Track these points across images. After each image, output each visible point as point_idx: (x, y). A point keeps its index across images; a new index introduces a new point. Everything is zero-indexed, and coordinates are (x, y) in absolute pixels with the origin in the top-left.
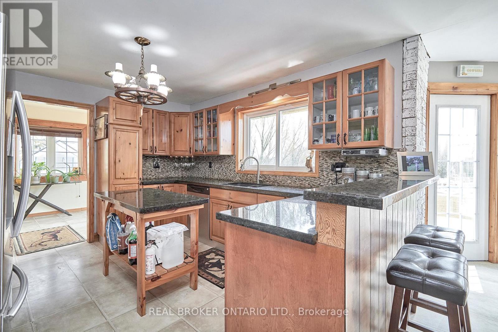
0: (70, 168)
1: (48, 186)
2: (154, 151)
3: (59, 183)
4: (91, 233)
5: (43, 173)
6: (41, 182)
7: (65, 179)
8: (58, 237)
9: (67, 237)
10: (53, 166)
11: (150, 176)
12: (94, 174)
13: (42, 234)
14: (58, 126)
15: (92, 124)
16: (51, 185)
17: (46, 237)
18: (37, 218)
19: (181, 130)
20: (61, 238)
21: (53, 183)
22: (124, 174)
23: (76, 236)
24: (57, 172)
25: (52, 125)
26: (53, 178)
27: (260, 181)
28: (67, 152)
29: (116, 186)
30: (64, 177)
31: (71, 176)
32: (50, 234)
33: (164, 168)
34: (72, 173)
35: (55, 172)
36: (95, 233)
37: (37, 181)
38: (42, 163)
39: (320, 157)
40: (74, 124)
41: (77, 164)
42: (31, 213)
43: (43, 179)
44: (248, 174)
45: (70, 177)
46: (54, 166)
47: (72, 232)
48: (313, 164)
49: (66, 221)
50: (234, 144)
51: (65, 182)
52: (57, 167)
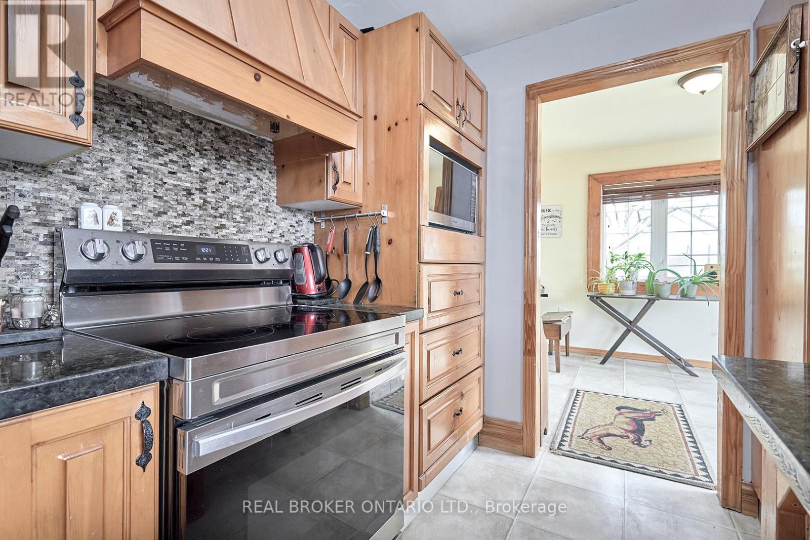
0: (697, 267)
1: (651, 302)
3: (670, 297)
4: (731, 477)
5: (643, 275)
6: (637, 293)
7: (683, 289)
8: (646, 433)
9: (665, 444)
10: (663, 262)
13: (618, 409)
14: (673, 174)
16: (654, 300)
17: (623, 423)
18: (631, 365)
20: (650, 441)
21: (659, 297)
23: (689, 452)
24: (669, 274)
25: (661, 175)
26: (659, 286)
28: (691, 231)
30: (681, 285)
31: (697, 284)
32: (633, 415)
34: (704, 276)
35: (665, 274)
36: (745, 485)
37: (630, 290)
38: (640, 255)
40: (708, 162)
41: (717, 256)
43: (641, 287)
45: (696, 286)
46: (664, 261)
47: (681, 431)
49: (680, 391)
51: (684, 296)
52: (668, 264)
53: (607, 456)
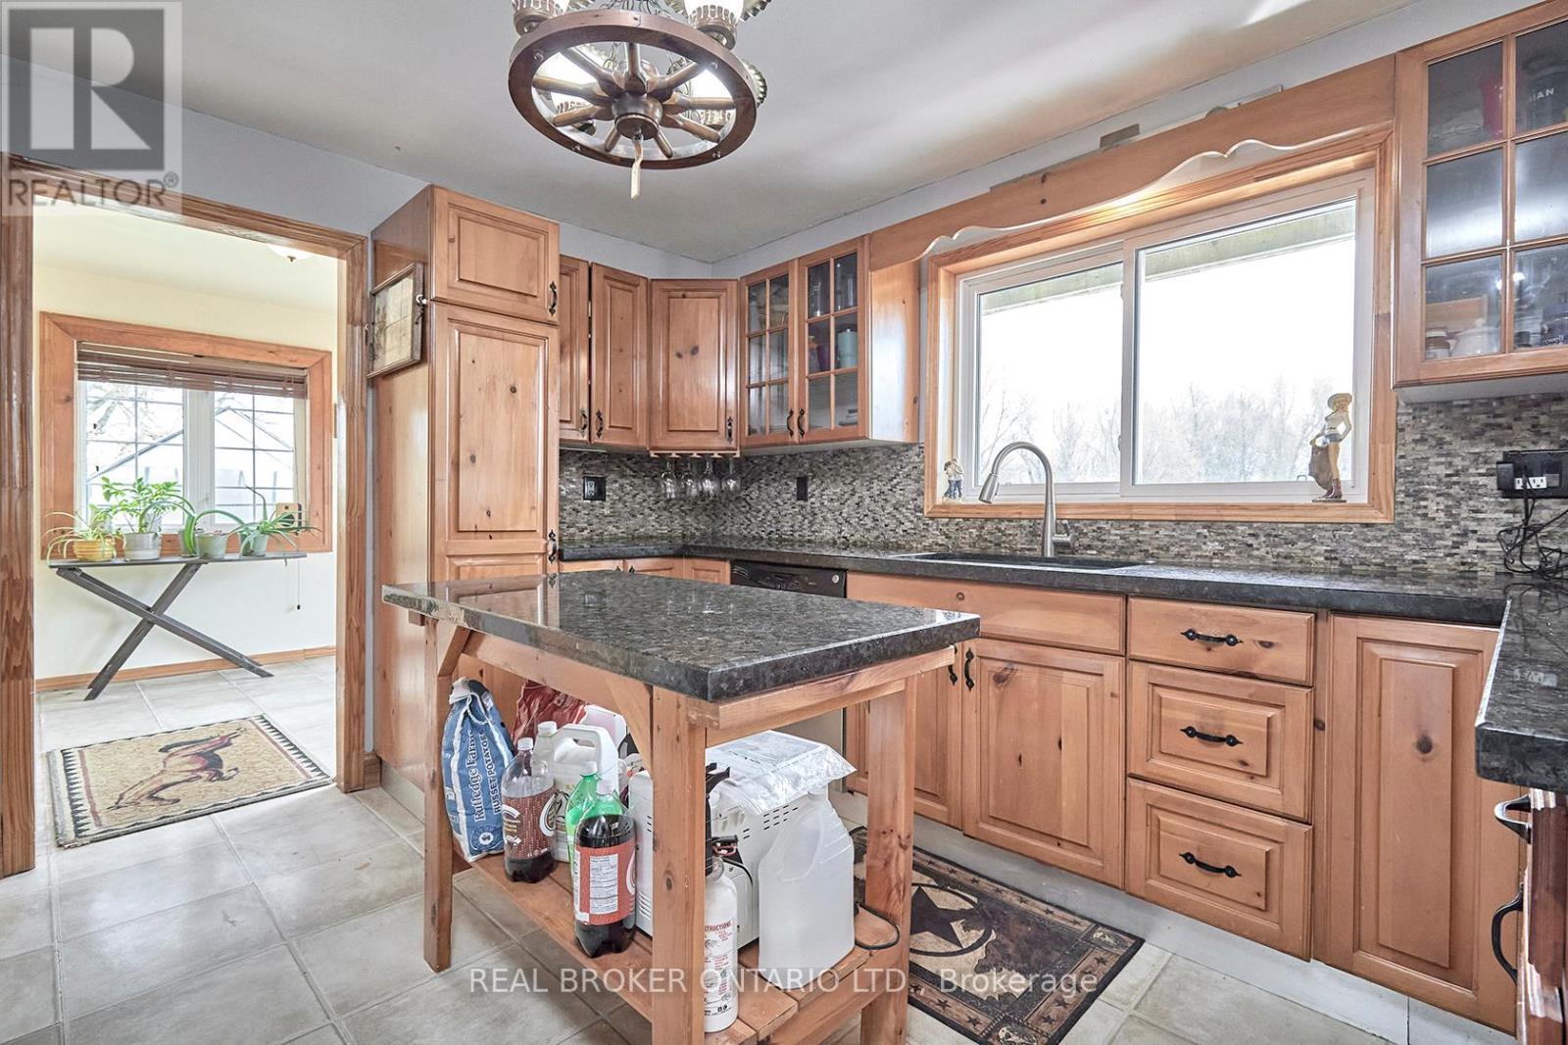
0: (267, 507)
1: (190, 569)
2: (594, 431)
3: (227, 557)
4: (354, 754)
5: (172, 521)
6: (161, 555)
7: (248, 543)
8: (226, 763)
9: (257, 765)
10: (207, 499)
11: (572, 530)
12: (362, 519)
13: (164, 750)
14: (223, 352)
15: (357, 314)
16: (199, 565)
17: (180, 765)
18: (152, 686)
19: (695, 350)
20: (236, 769)
21: (207, 558)
22: (489, 513)
23: (292, 760)
24: (219, 519)
25: (203, 348)
26: (205, 539)
27: (1056, 544)
28: (254, 450)
29: (458, 562)
30: (245, 536)
31: (269, 533)
32: (194, 750)
33: (620, 499)
34: (275, 522)
35: (212, 520)
36: (368, 755)
37: (148, 549)
38: (168, 485)
39: (1400, 430)
40: (279, 346)
41: (291, 491)
42: (125, 666)
43: (169, 544)
44: (987, 520)
45: (267, 536)
46: (209, 498)
47: (274, 743)
48: (1345, 467)
49: (254, 699)
50: (916, 400)
51: (249, 553)
52: (217, 503)
53: (175, 811)
